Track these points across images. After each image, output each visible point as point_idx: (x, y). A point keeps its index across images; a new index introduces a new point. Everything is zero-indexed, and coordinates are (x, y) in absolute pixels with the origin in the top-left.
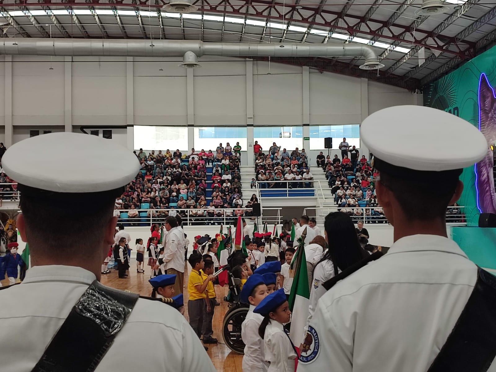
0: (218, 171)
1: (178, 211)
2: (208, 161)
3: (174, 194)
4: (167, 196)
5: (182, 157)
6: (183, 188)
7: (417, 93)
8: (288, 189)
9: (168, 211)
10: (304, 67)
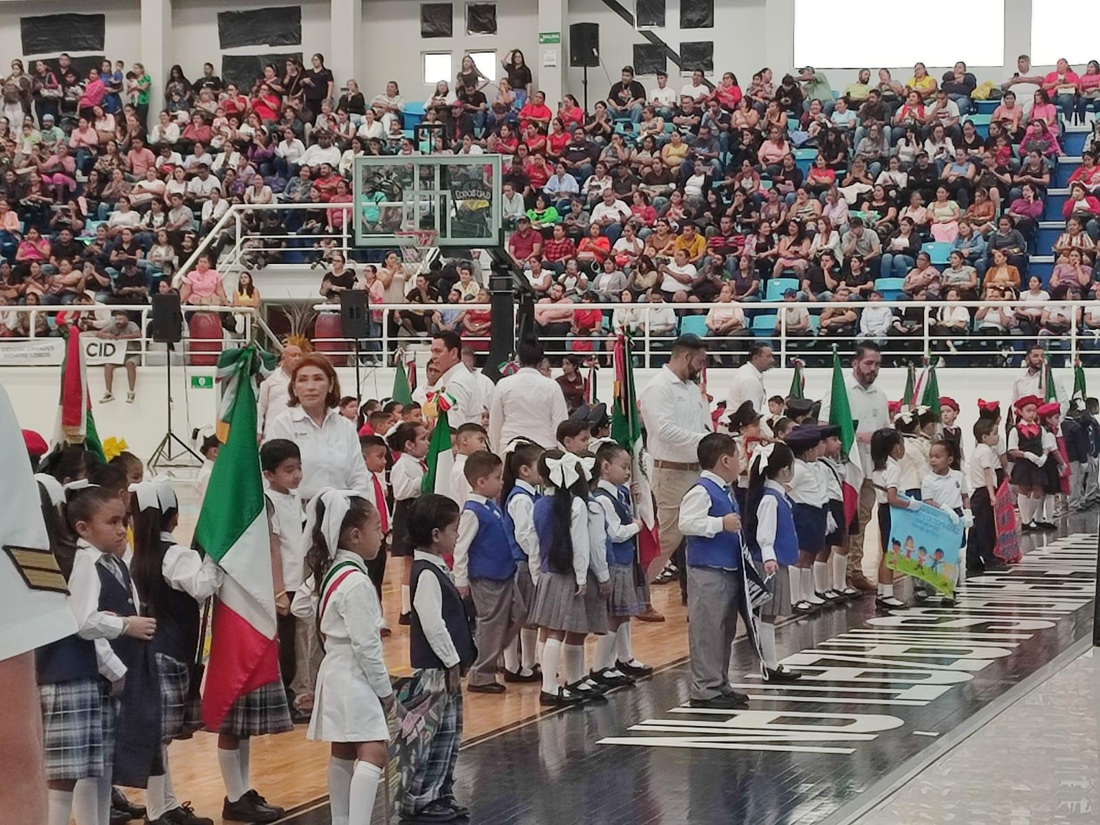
1: (896, 312)
2: (1077, 105)
3: (902, 242)
4: (871, 249)
5: (974, 94)
6: (942, 219)
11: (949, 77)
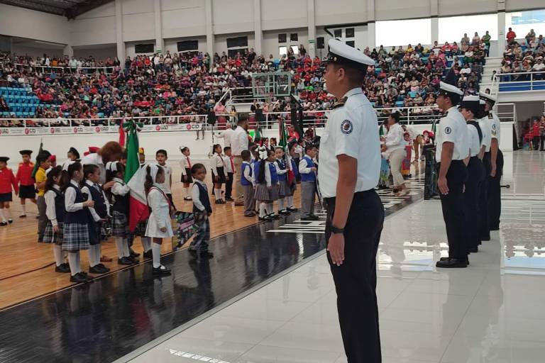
0: (458, 64)
2: (451, 54)
3: (403, 92)
4: (395, 94)
5: (423, 52)
6: (414, 85)
9: (391, 110)
11: (416, 48)
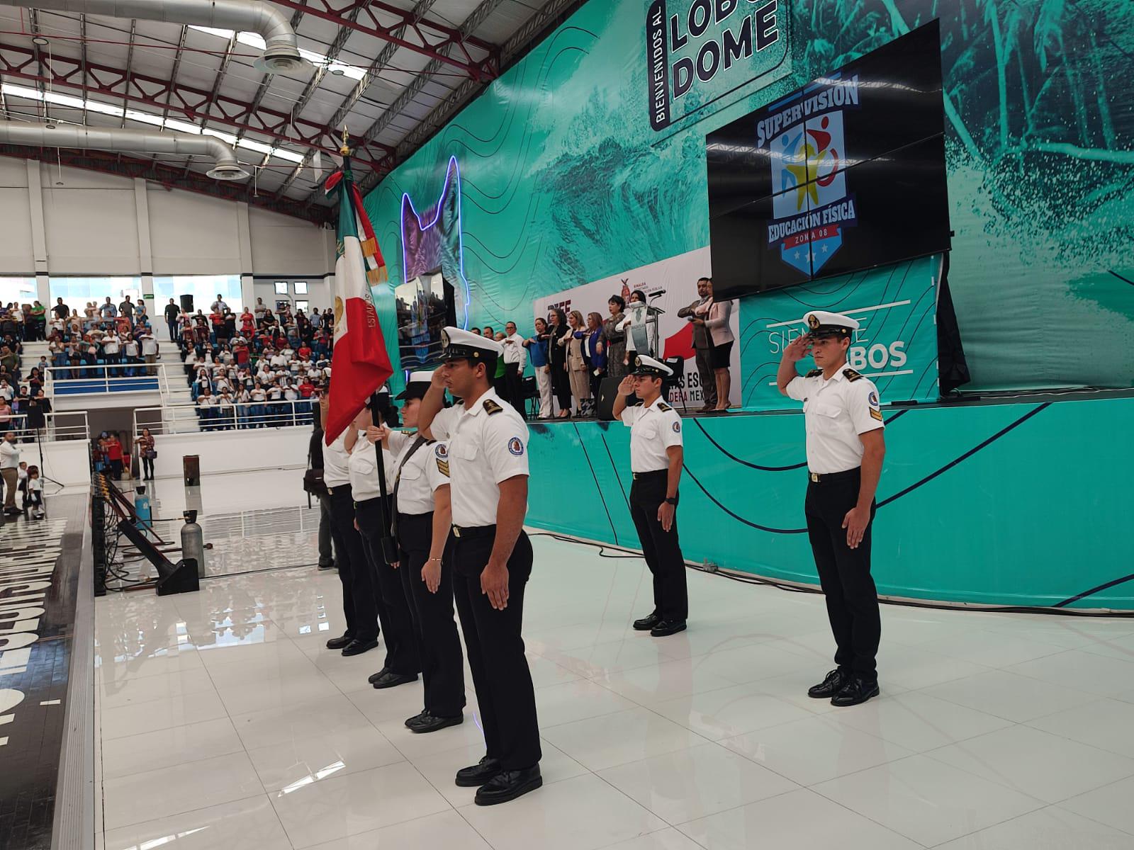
7: (327, 228)
8: (107, 379)
10: (136, 179)
